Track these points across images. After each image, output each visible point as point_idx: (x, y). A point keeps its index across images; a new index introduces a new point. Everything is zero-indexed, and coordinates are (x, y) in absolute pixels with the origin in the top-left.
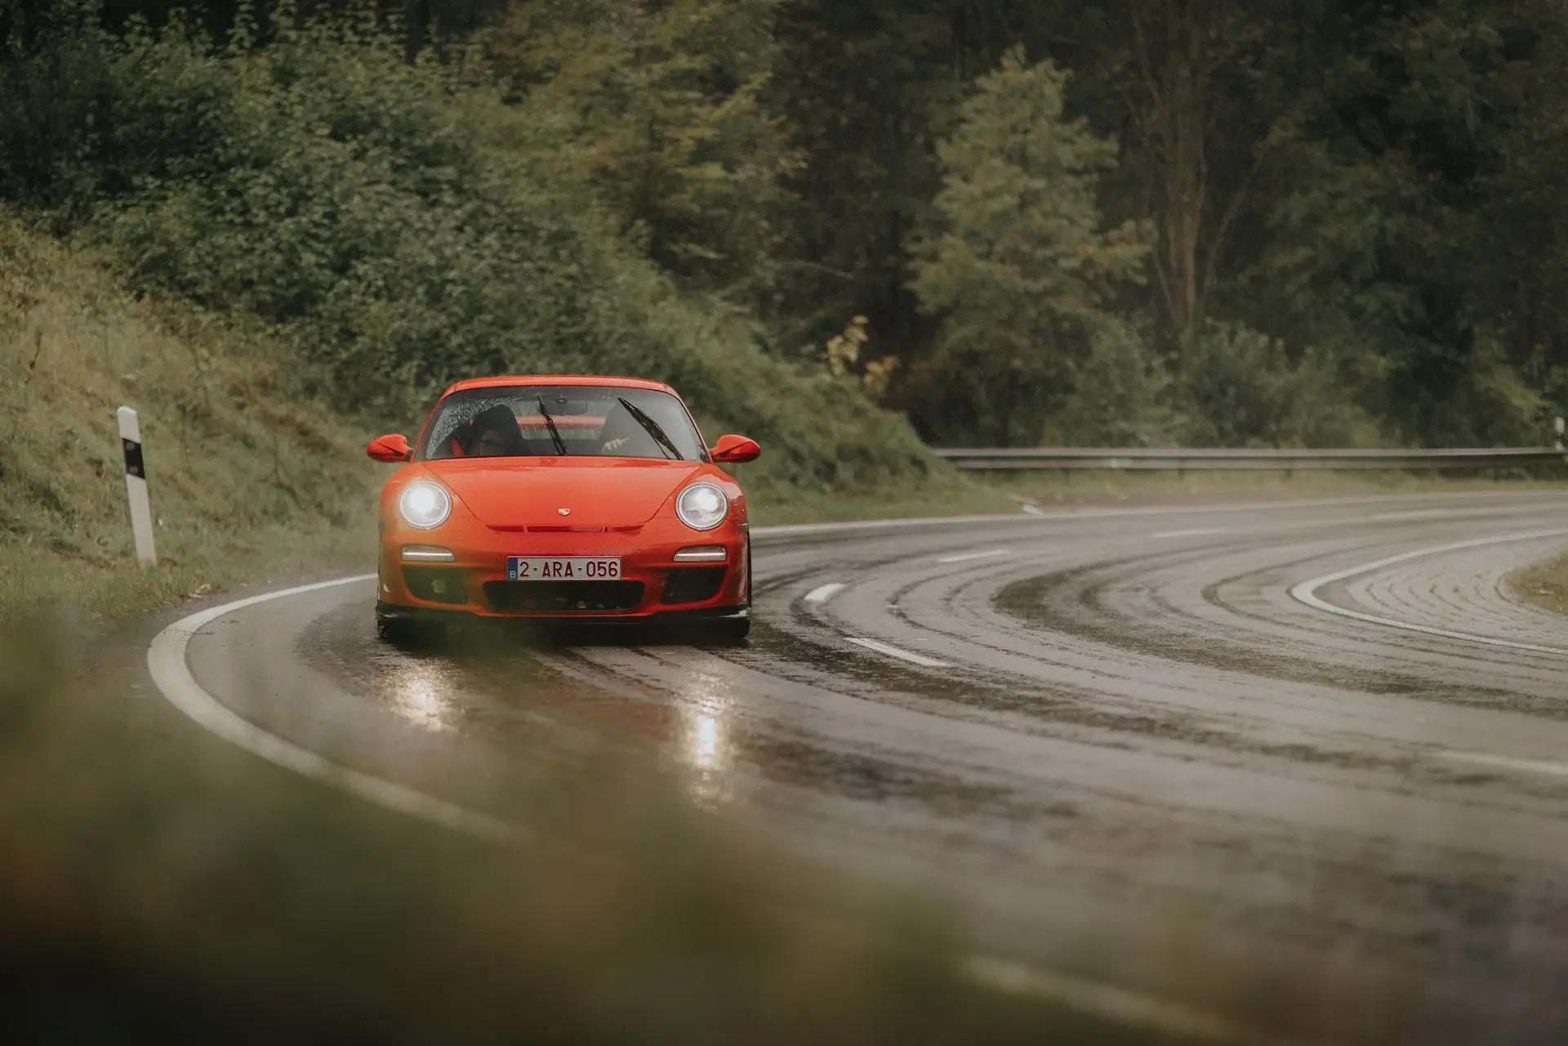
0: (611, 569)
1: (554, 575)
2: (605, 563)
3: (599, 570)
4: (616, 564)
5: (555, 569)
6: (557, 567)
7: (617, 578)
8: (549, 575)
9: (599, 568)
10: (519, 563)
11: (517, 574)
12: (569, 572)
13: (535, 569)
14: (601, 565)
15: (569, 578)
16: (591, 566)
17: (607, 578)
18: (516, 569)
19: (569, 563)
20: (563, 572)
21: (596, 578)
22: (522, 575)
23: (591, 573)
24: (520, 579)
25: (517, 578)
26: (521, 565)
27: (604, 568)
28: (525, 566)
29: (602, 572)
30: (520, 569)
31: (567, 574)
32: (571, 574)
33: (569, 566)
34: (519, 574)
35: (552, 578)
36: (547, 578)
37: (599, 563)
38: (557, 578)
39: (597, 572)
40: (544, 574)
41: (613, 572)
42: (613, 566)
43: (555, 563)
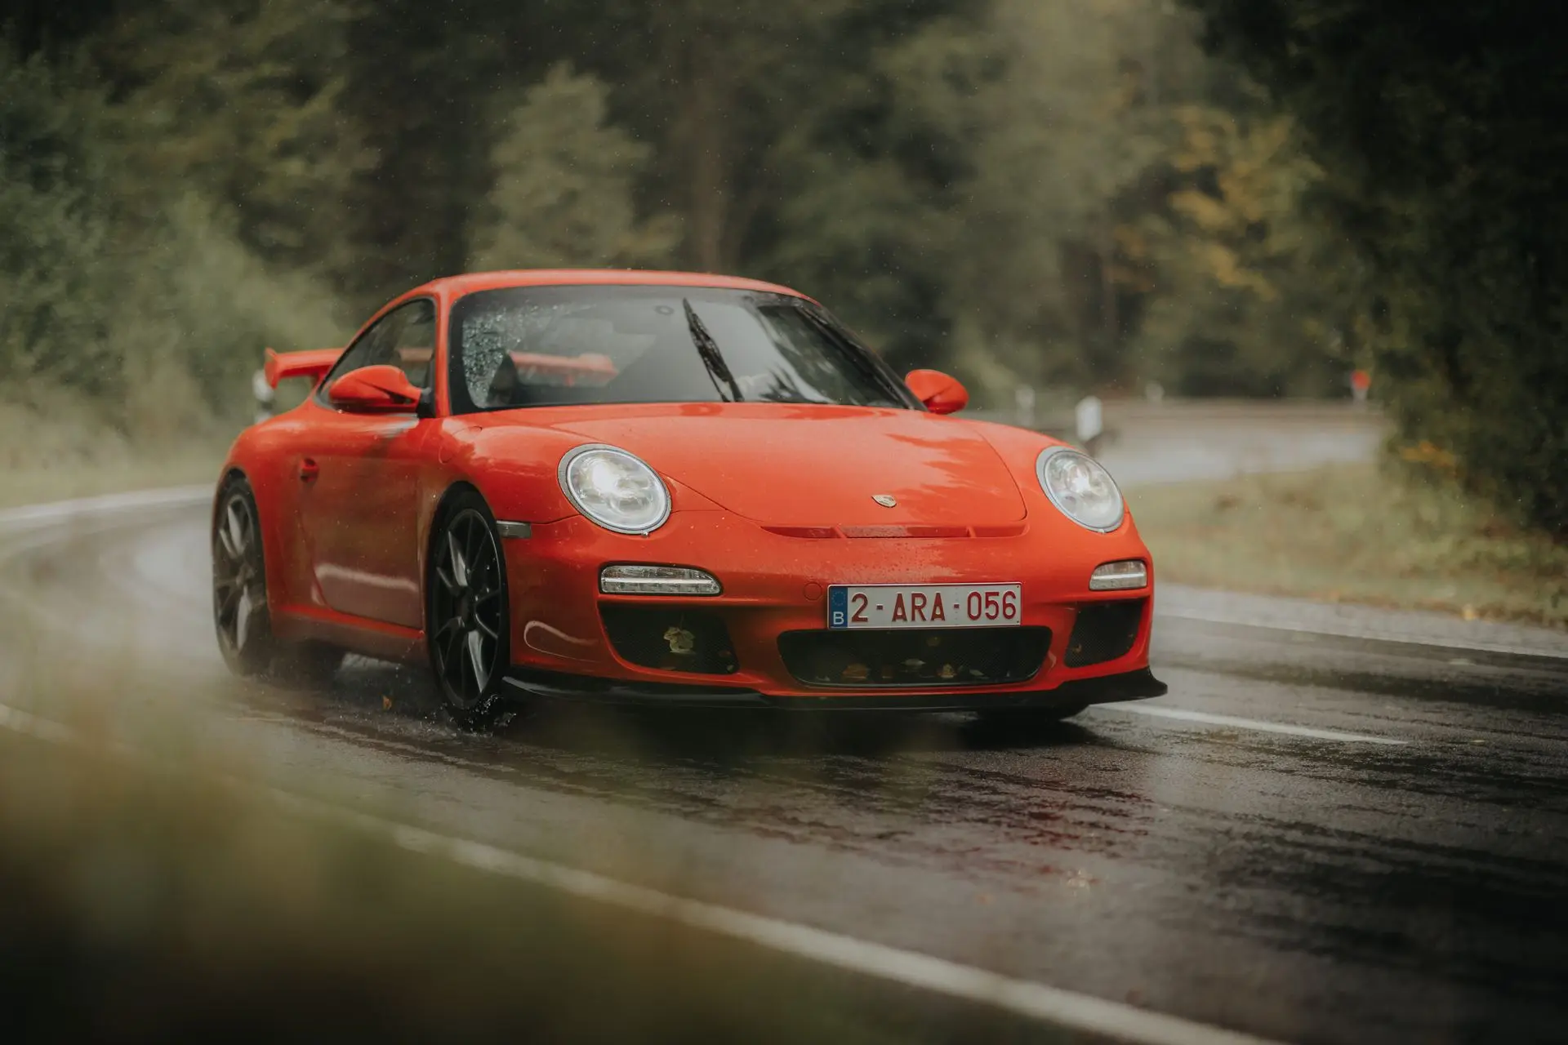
0: (1005, 606)
1: (913, 619)
2: (997, 594)
3: (987, 606)
4: (1014, 597)
5: (914, 607)
6: (919, 602)
7: (1016, 621)
8: (904, 617)
9: (988, 603)
10: (850, 598)
11: (845, 617)
12: (938, 613)
13: (880, 608)
14: (991, 599)
15: (938, 624)
16: (975, 600)
17: (1001, 622)
18: (844, 609)
19: (938, 596)
20: (928, 611)
21: (983, 622)
22: (856, 619)
23: (975, 613)
24: (851, 626)
25: (845, 623)
26: (854, 600)
27: (995, 603)
28: (860, 602)
29: (992, 610)
30: (853, 608)
31: (934, 616)
32: (942, 617)
33: (938, 602)
34: (851, 614)
35: (908, 625)
36: (900, 625)
37: (988, 594)
38: (919, 624)
39: (984, 611)
40: (896, 617)
41: (1009, 611)
42: (1009, 600)
43: (914, 596)
